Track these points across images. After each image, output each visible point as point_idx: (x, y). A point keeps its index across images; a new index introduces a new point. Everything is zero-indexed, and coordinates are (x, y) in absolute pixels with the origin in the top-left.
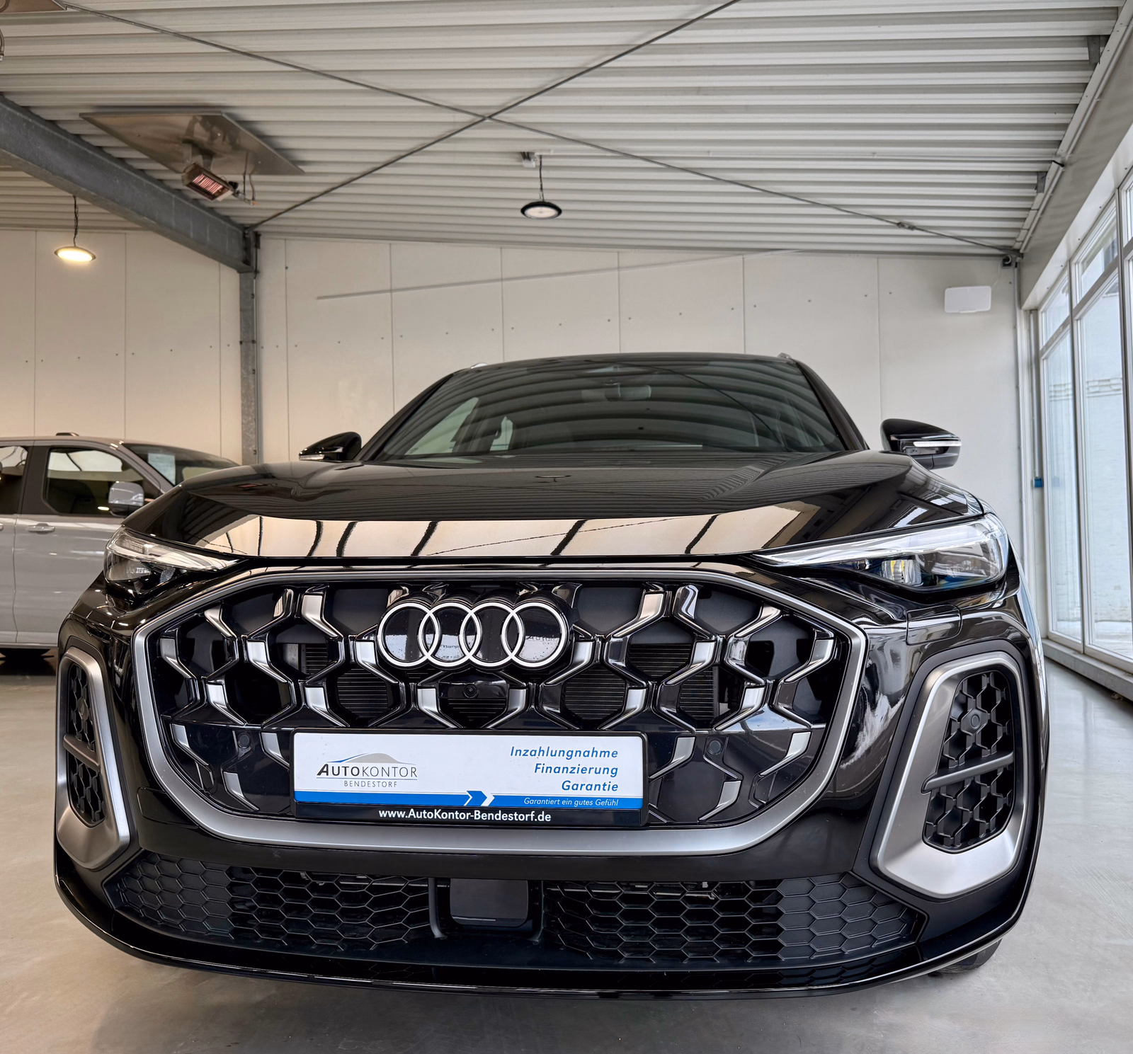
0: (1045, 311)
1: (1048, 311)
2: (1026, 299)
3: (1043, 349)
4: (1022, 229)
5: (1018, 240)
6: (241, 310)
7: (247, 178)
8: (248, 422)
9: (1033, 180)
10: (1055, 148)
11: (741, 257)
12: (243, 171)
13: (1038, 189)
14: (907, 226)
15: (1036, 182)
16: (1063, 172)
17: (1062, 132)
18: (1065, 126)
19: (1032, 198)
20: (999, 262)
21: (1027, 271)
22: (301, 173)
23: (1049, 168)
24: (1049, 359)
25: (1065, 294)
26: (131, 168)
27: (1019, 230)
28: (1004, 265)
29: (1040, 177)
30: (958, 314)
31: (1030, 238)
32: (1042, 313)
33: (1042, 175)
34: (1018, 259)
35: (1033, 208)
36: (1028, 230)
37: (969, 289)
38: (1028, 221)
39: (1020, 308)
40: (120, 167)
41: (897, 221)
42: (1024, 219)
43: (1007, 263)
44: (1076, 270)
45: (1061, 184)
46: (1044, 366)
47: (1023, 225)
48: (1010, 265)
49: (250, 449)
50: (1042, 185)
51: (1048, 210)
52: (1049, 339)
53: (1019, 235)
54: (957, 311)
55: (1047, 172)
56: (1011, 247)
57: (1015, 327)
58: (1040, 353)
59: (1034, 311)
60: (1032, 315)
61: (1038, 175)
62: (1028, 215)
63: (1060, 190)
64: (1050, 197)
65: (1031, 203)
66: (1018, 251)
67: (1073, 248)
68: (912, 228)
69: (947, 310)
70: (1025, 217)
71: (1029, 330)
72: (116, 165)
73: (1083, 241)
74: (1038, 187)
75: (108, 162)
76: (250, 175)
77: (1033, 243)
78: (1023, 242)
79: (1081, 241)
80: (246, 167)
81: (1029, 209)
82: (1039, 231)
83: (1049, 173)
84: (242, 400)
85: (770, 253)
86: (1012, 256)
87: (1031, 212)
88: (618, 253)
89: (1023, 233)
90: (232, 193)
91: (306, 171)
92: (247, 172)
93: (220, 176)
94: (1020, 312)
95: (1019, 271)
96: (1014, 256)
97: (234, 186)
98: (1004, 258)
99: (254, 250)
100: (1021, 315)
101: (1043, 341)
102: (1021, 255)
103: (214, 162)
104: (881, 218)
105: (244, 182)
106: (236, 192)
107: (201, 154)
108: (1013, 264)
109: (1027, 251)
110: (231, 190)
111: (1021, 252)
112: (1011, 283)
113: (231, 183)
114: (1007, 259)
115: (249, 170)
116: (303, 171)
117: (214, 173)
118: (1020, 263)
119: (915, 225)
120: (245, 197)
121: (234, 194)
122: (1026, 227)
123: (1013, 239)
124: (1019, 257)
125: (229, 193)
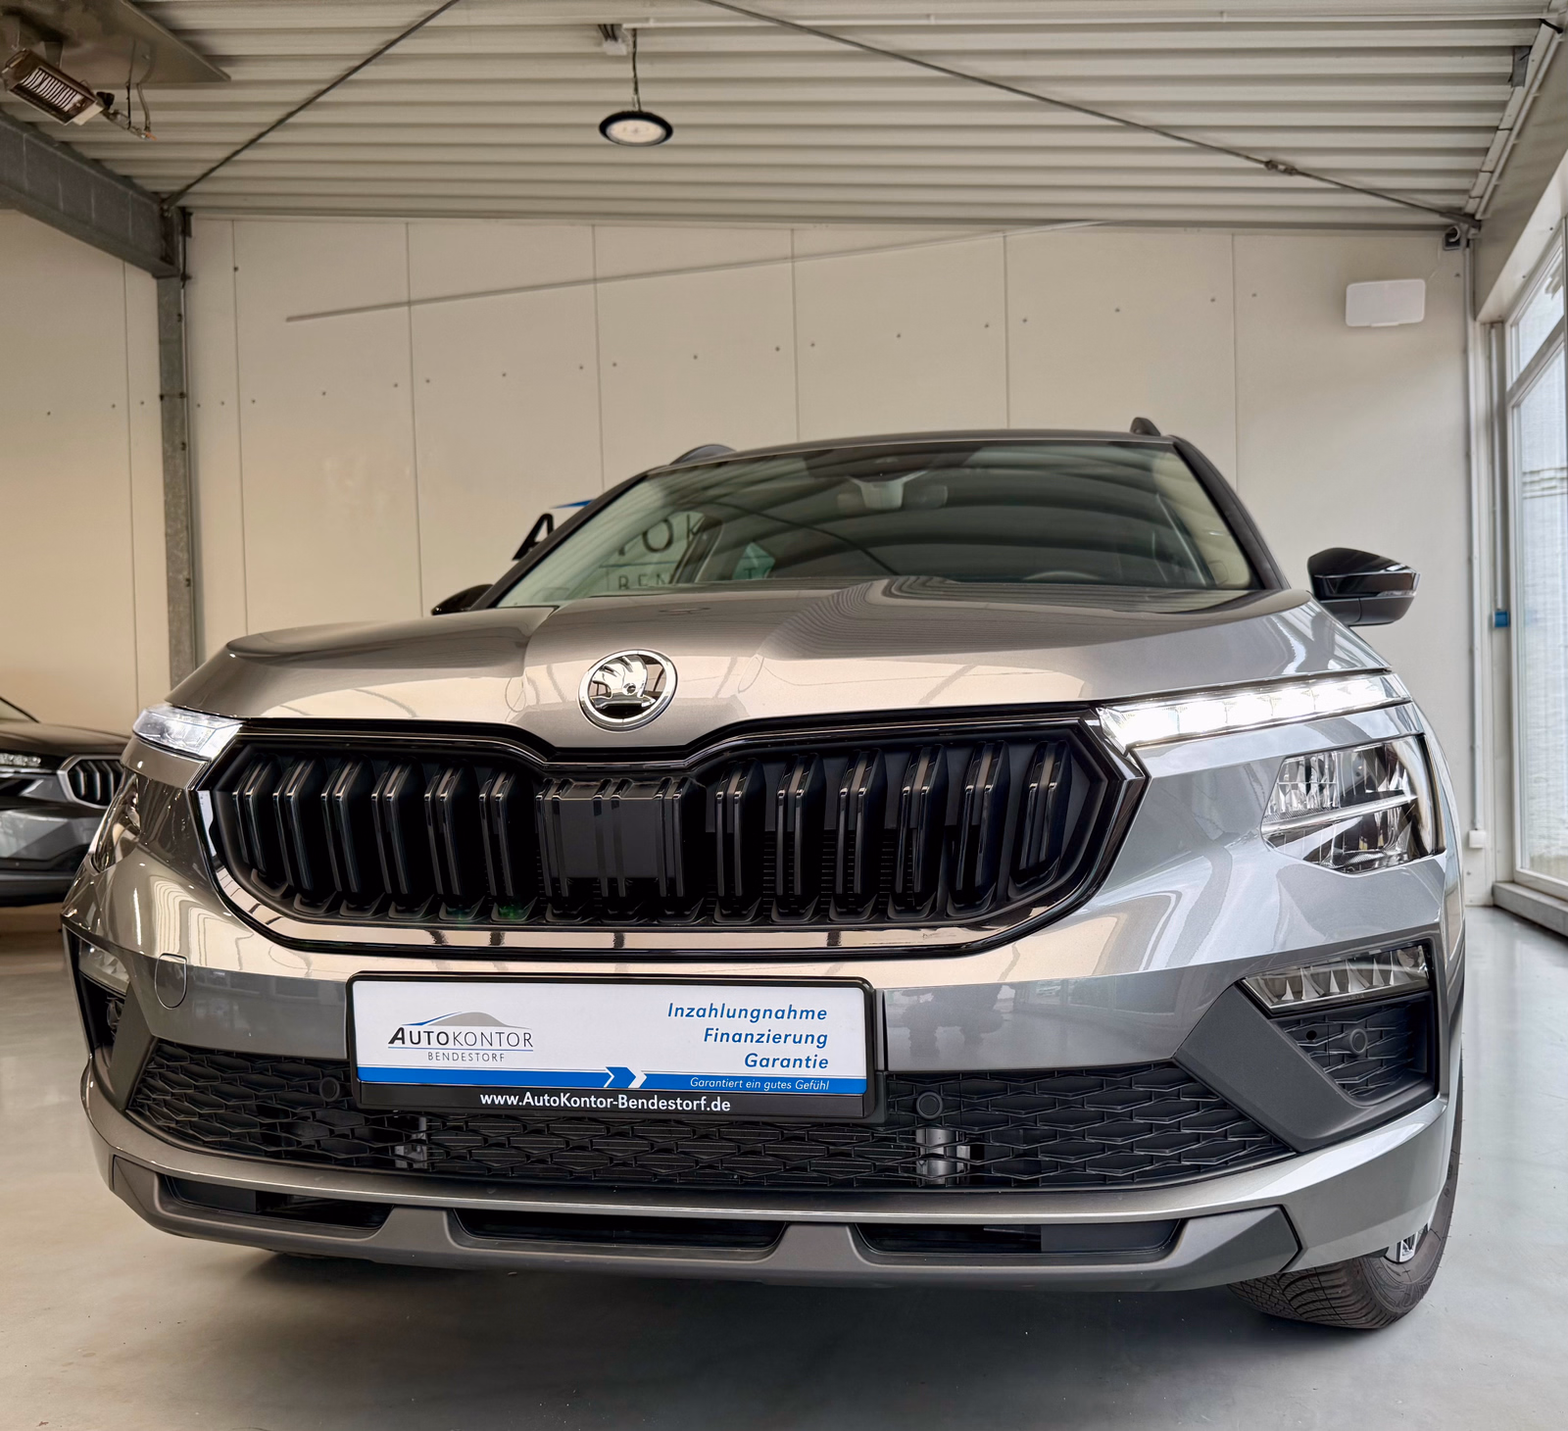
0: (1516, 324)
1: (1522, 323)
2: (1484, 302)
3: (1512, 389)
4: (1481, 171)
5: (1474, 194)
6: (161, 341)
7: (134, 93)
9: (1506, 65)
11: (1002, 234)
12: (127, 79)
14: (1281, 167)
15: (1510, 69)
19: (1502, 106)
20: (1438, 239)
21: (1488, 254)
22: (226, 80)
23: (1536, 36)
24: (1520, 407)
25: (1550, 295)
27: (1475, 173)
28: (1448, 244)
29: (1519, 57)
30: (1368, 328)
31: (1496, 187)
32: (1511, 326)
33: (1522, 53)
34: (1473, 231)
35: (1502, 127)
36: (1492, 172)
37: (1386, 284)
38: (1493, 154)
39: (1475, 318)
41: (1265, 159)
42: (1487, 150)
43: (1453, 240)
45: (1555, 72)
46: (1513, 421)
47: (1483, 163)
48: (1457, 243)
49: (180, 576)
51: (1531, 132)
52: (1522, 369)
53: (1474, 184)
54: (1366, 324)
55: (1531, 47)
56: (1460, 209)
57: (1465, 351)
58: (1507, 398)
59: (1498, 325)
60: (1493, 331)
61: (1515, 54)
62: (1493, 141)
63: (1553, 83)
64: (1534, 100)
65: (1498, 116)
66: (1472, 216)
68: (1291, 171)
69: (1349, 322)
70: (1488, 146)
71: (1489, 358)
74: (1513, 80)
76: (137, 87)
77: (1499, 201)
78: (1482, 197)
80: (131, 71)
81: (1496, 129)
82: (1510, 172)
83: (1534, 49)
85: (1048, 227)
86: (1461, 227)
87: (1500, 133)
89: (1483, 177)
90: (101, 109)
91: (235, 77)
92: (133, 81)
93: (79, 80)
94: (1474, 328)
95: (1474, 253)
96: (1465, 227)
97: (107, 100)
98: (1447, 231)
99: (180, 238)
100: (1475, 331)
101: (1511, 379)
102: (1478, 224)
103: (65, 53)
104: (1237, 151)
105: (128, 98)
106: (111, 111)
107: (43, 39)
108: (1463, 242)
109: (1488, 215)
110: (97, 104)
111: (1478, 217)
112: (1458, 275)
113: (100, 94)
114: (1454, 234)
115: (137, 78)
116: (229, 77)
117: (65, 71)
118: (1473, 240)
119: (1297, 167)
120: (130, 123)
121: (105, 113)
122: (1488, 167)
123: (1465, 192)
124: (1474, 227)
125: (94, 111)
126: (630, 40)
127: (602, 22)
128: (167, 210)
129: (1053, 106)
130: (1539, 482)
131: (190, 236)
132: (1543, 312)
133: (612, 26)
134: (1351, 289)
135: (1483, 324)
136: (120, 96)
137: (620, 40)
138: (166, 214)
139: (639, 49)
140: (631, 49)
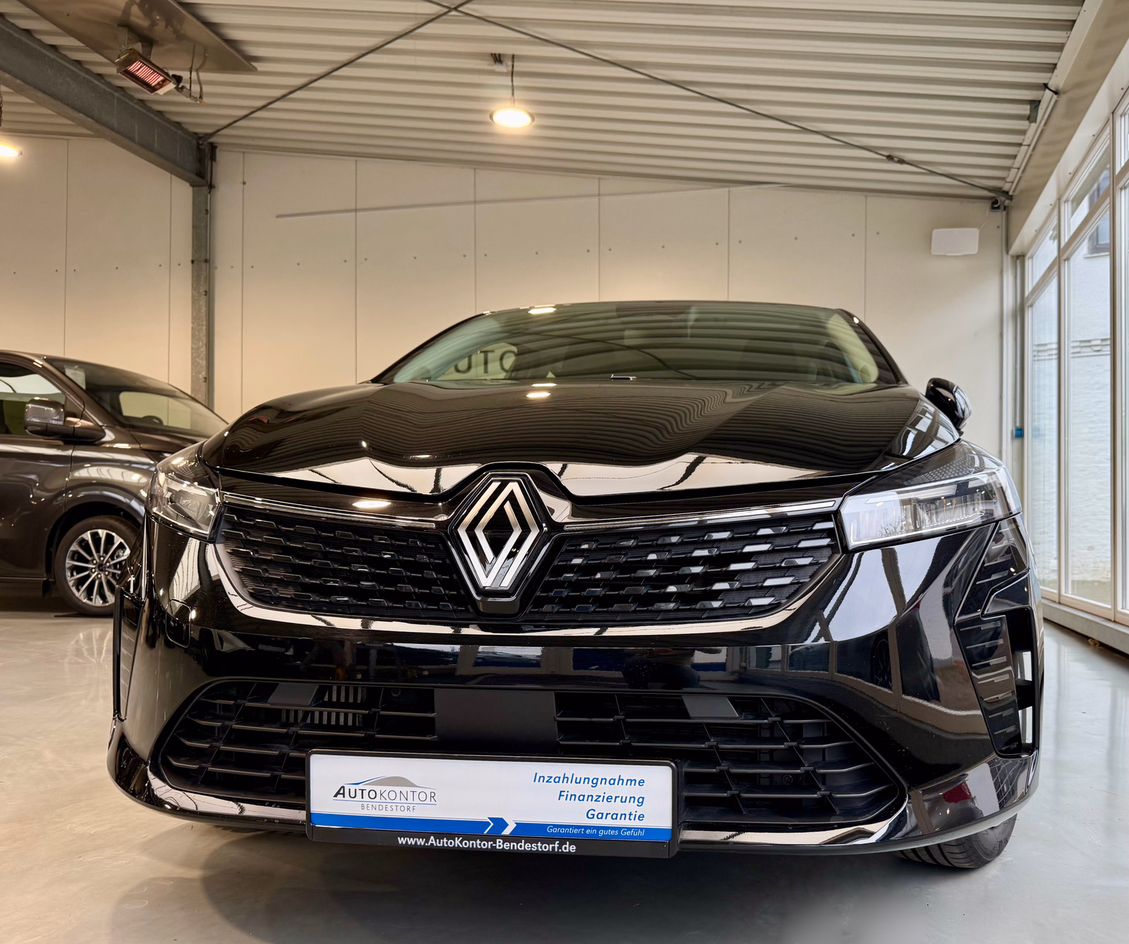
0: (1032, 257)
1: (1035, 257)
2: (1012, 244)
3: (1028, 296)
4: (1012, 168)
5: (1008, 180)
6: (193, 227)
7: (194, 74)
8: (198, 348)
9: (1026, 110)
10: (1049, 72)
11: (727, 189)
12: (190, 66)
13: (1031, 119)
14: (896, 159)
15: (1028, 112)
16: (1056, 101)
17: (1056, 54)
18: (1060, 48)
19: (1024, 132)
20: (988, 204)
21: (1015, 215)
22: (253, 70)
23: (1043, 96)
24: (1034, 307)
25: (1052, 241)
26: (65, 58)
27: (1009, 169)
28: (993, 208)
29: (1033, 106)
30: (945, 256)
31: (1020, 178)
32: (1029, 259)
33: (1035, 104)
34: (1007, 202)
35: (1024, 144)
36: (1019, 169)
37: (956, 230)
38: (1019, 158)
39: (1007, 253)
40: (52, 56)
41: (887, 154)
42: (1015, 157)
43: (996, 206)
44: (1066, 209)
45: (1053, 116)
46: (1029, 314)
47: (1013, 163)
48: (998, 208)
49: (200, 376)
50: (1035, 115)
51: (1040, 148)
52: (1034, 284)
53: (1008, 175)
54: (943, 254)
55: (1040, 101)
56: (1000, 188)
57: (1001, 273)
58: (1026, 300)
59: (1020, 258)
60: (1018, 261)
61: (1031, 105)
62: (1019, 151)
63: (1053, 122)
64: (1042, 131)
65: (1022, 137)
66: (1007, 193)
67: (1063, 185)
68: (901, 161)
69: (933, 252)
70: (1015, 153)
71: (1015, 277)
72: (48, 53)
73: (1074, 175)
74: (1031, 118)
75: (38, 48)
76: (197, 71)
77: (1023, 185)
78: (1012, 182)
79: (1072, 175)
80: (193, 60)
81: (1020, 145)
82: (1029, 170)
83: (1041, 103)
84: (193, 323)
85: (756, 187)
86: (1001, 198)
87: (1022, 147)
88: (599, 179)
89: (1013, 171)
90: (175, 86)
91: (259, 69)
92: (194, 67)
93: (161, 67)
94: (1007, 258)
95: (1008, 215)
96: (1003, 199)
97: (178, 79)
98: (993, 200)
99: (209, 162)
100: (1008, 261)
101: (1029, 288)
102: (1011, 198)
103: (155, 50)
104: (871, 149)
105: (190, 78)
106: (180, 86)
107: (140, 41)
108: (1002, 207)
109: (1016, 193)
110: (174, 83)
111: (1011, 193)
112: (998, 227)
113: (174, 76)
114: (996, 202)
115: (196, 65)
116: (256, 69)
117: (154, 62)
118: (1008, 206)
119: (905, 159)
120: (190, 94)
121: (177, 88)
122: (1016, 165)
123: (1003, 179)
124: (1008, 199)
125: (171, 86)
126: (510, 63)
127: (493, 52)
128: (202, 144)
129: (762, 117)
130: (1044, 351)
131: (215, 160)
132: (1047, 251)
133: (499, 55)
134: (935, 232)
135: (1013, 257)
136: (185, 75)
137: (504, 63)
138: (201, 147)
139: (515, 69)
140: (510, 69)
